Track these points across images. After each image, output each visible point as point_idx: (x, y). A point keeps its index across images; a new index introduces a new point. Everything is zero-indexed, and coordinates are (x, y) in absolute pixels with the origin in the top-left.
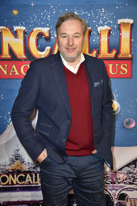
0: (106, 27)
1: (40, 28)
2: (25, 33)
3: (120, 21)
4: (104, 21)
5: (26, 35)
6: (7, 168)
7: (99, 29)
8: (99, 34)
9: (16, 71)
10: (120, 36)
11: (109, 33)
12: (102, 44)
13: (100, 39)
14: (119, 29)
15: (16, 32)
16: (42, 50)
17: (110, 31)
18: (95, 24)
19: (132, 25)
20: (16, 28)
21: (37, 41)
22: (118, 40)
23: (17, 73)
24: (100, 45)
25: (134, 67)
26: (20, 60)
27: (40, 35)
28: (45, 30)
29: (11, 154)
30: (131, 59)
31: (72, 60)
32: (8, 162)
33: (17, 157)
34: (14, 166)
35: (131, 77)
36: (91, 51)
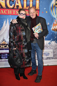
6: (1, 43)
8: (30, 1)
9: (3, 12)
10: (36, 2)
11: (33, 1)
13: (30, 3)
16: (11, 5)
21: (10, 2)
22: (35, 4)
23: (3, 13)
24: (30, 5)
25: (40, 12)
26: (4, 8)
29: (2, 39)
30: (39, 10)
32: (1, 42)
33: (4, 40)
34: (3, 43)
36: (27, 7)
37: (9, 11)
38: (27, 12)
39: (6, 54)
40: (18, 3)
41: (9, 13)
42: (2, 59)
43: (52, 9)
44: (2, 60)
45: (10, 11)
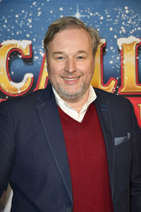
0: (132, 39)
1: (13, 42)
4: (129, 29)
7: (121, 42)
8: (120, 52)
11: (138, 49)
12: (125, 69)
13: (121, 60)
17: (139, 46)
18: (113, 33)
21: (8, 64)
27: (14, 53)
28: (24, 45)
31: (73, 99)
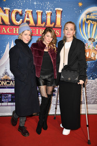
0: (50, 11)
1: (17, 9)
2: (9, 11)
3: (56, 9)
4: (49, 8)
5: (10, 12)
6: (1, 78)
7: (47, 12)
8: (46, 15)
10: (56, 16)
11: (51, 14)
13: (47, 17)
14: (56, 13)
15: (5, 10)
16: (18, 21)
17: (51, 13)
18: (45, 9)
19: (62, 11)
20: (5, 8)
21: (16, 16)
22: (55, 18)
23: (5, 32)
24: (47, 20)
26: (7, 25)
27: (17, 13)
28: (20, 11)
29: (3, 72)
30: (61, 28)
32: (2, 75)
33: (6, 73)
34: (4, 77)
35: (61, 37)
36: (42, 23)
37: (14, 29)
38: (42, 31)
39: (10, 96)
40: (28, 17)
41: (14, 32)
42: (3, 102)
43: (81, 26)
44: (3, 104)
45: (16, 29)
